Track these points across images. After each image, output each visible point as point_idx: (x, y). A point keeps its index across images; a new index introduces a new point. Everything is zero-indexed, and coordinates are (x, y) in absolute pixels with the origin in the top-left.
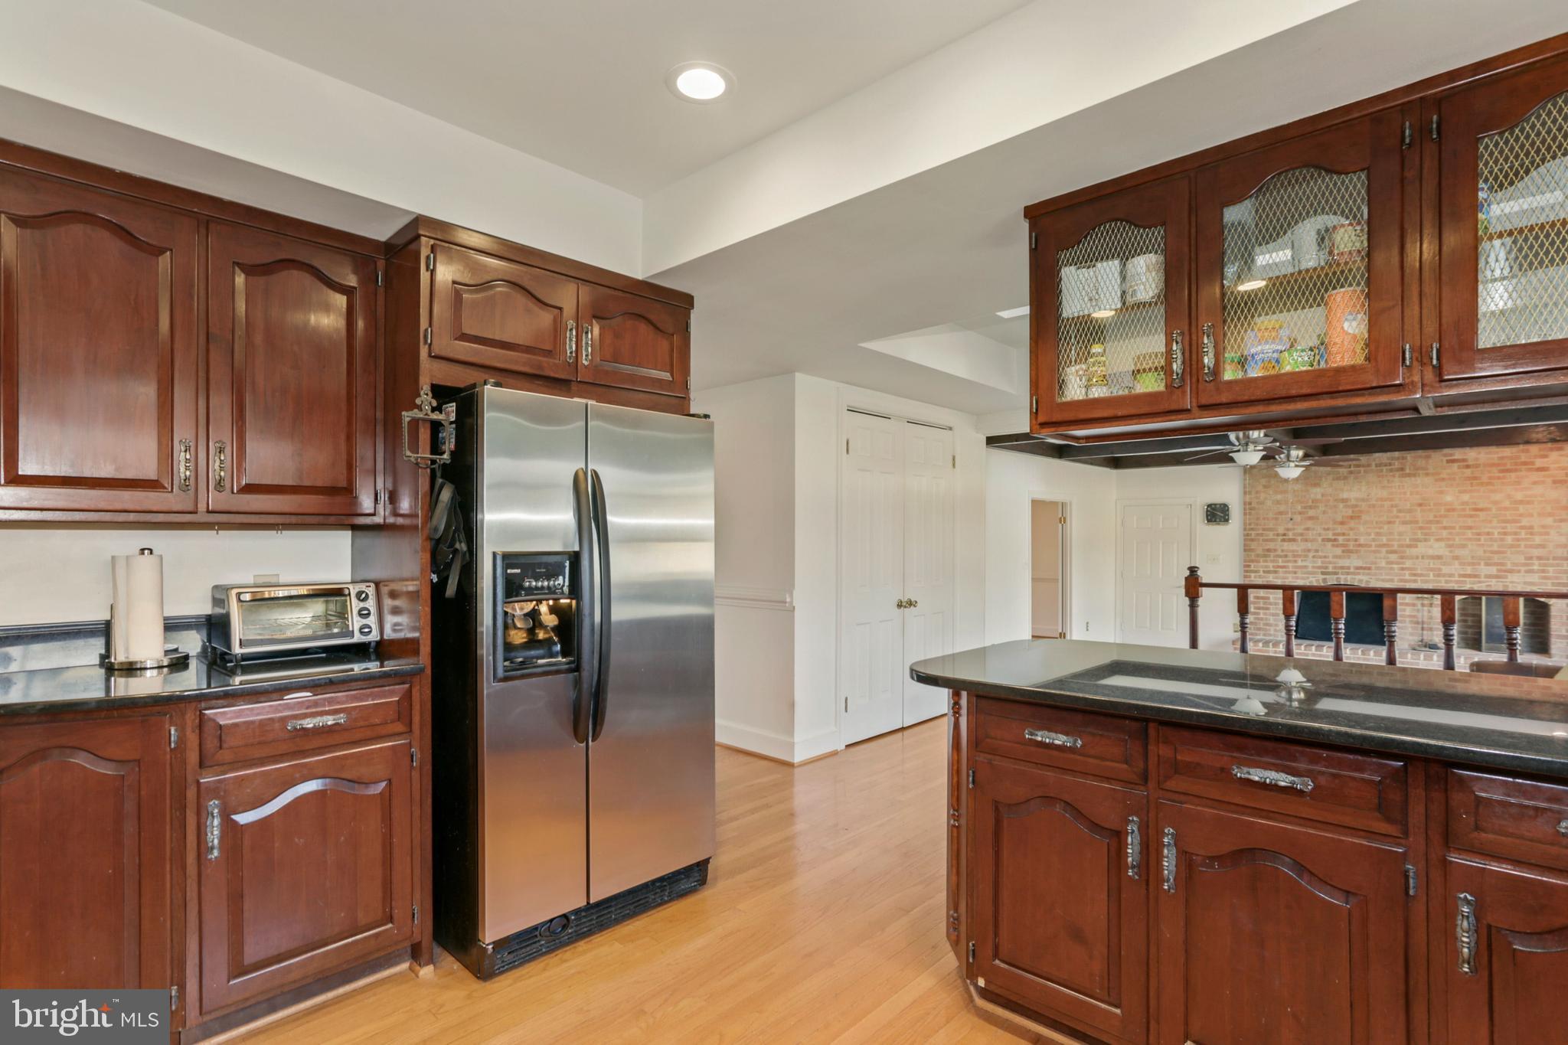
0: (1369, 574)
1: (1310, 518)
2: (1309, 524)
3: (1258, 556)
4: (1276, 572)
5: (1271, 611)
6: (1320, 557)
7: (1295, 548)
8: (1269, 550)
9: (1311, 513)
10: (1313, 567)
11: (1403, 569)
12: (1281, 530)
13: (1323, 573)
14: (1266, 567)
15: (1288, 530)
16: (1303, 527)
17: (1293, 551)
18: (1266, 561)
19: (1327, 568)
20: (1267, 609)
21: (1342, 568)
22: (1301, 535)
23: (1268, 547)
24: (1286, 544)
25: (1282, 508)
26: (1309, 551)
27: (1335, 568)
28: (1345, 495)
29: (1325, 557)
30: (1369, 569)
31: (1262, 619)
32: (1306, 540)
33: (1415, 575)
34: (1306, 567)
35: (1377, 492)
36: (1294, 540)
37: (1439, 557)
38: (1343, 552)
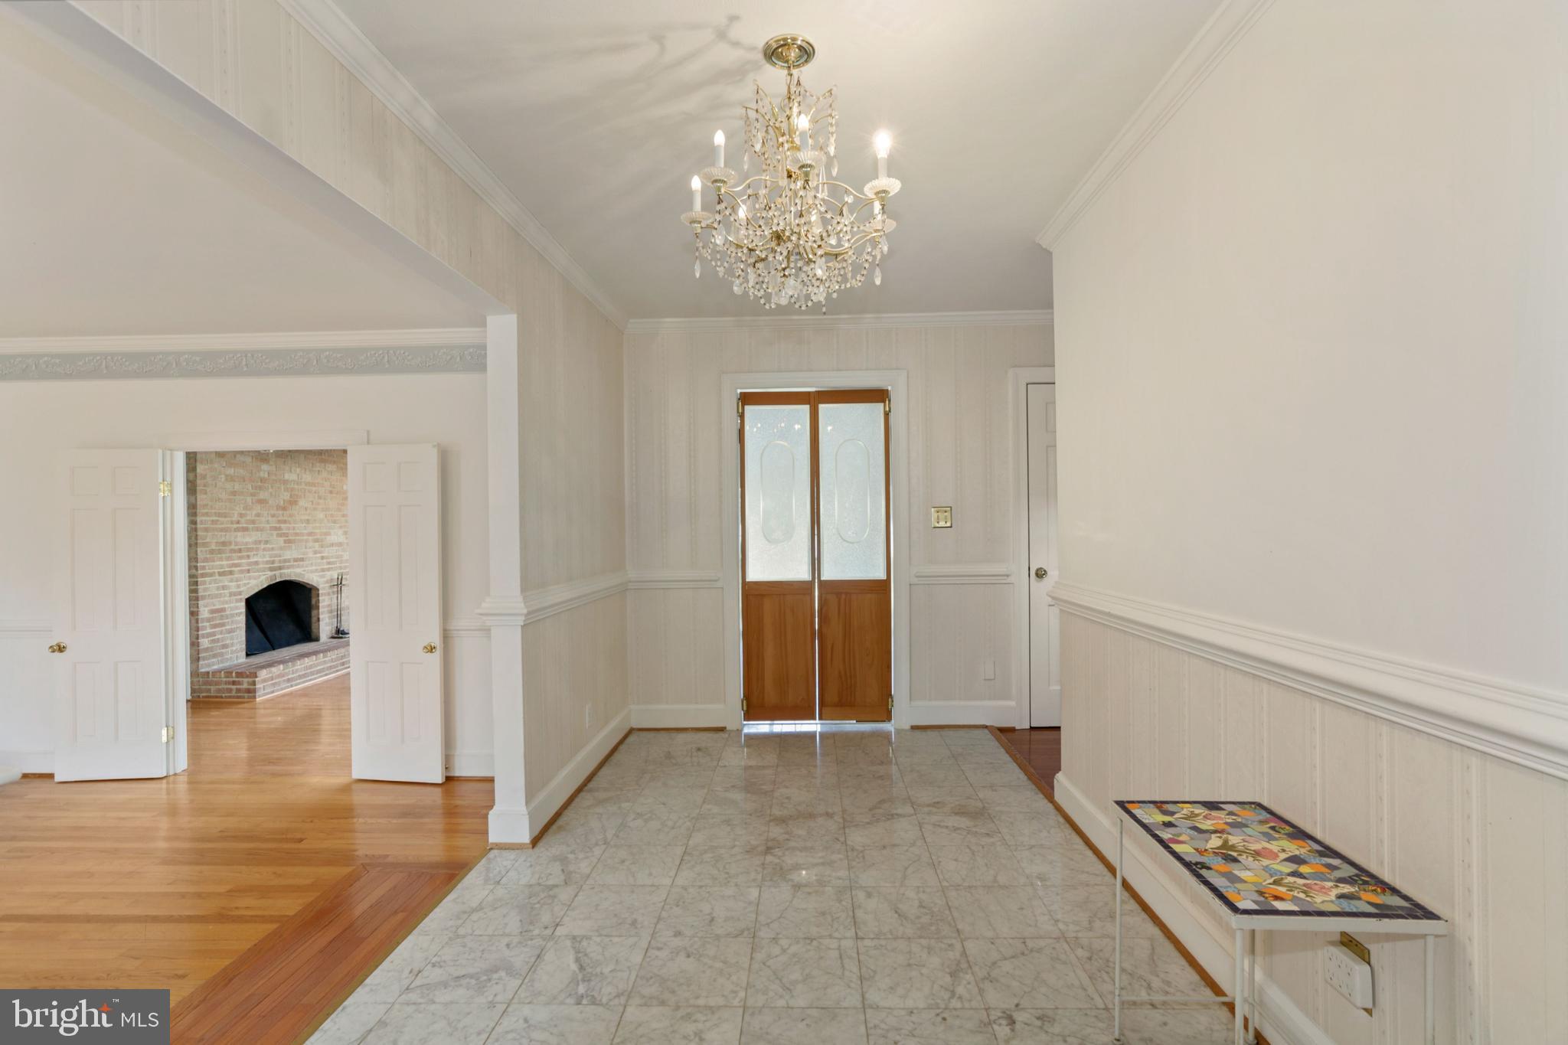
0: (302, 566)
1: (261, 502)
2: (258, 509)
3: (212, 552)
4: (231, 573)
5: (228, 627)
6: (269, 550)
7: (248, 539)
8: (224, 544)
9: (262, 495)
10: (263, 562)
11: (322, 558)
12: (235, 518)
13: (271, 569)
14: (222, 566)
15: (241, 515)
16: (254, 512)
17: (247, 543)
18: (221, 559)
19: (273, 562)
20: (223, 625)
21: (285, 561)
22: (253, 522)
23: (223, 539)
24: (239, 534)
25: (237, 487)
26: (260, 542)
27: (280, 561)
28: (287, 476)
29: (273, 549)
30: (302, 560)
31: (218, 640)
32: (258, 529)
33: (329, 563)
34: (256, 563)
35: (307, 477)
36: (245, 529)
37: (340, 544)
38: (285, 542)
